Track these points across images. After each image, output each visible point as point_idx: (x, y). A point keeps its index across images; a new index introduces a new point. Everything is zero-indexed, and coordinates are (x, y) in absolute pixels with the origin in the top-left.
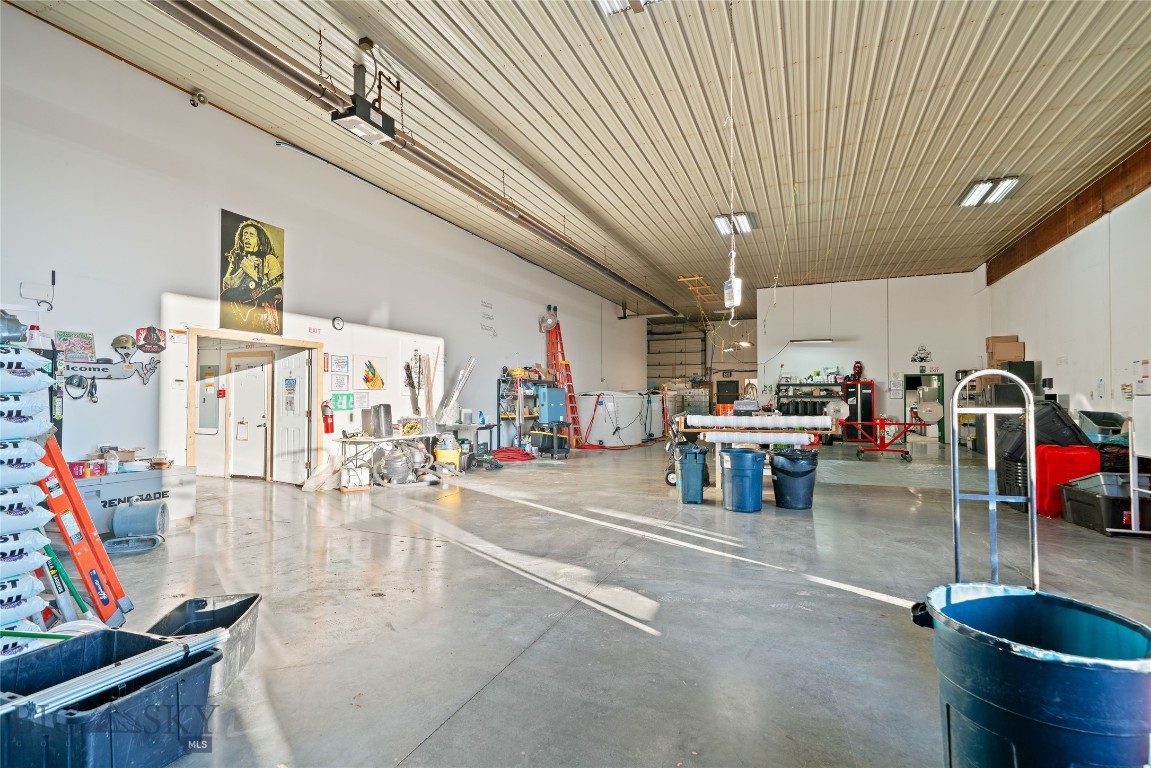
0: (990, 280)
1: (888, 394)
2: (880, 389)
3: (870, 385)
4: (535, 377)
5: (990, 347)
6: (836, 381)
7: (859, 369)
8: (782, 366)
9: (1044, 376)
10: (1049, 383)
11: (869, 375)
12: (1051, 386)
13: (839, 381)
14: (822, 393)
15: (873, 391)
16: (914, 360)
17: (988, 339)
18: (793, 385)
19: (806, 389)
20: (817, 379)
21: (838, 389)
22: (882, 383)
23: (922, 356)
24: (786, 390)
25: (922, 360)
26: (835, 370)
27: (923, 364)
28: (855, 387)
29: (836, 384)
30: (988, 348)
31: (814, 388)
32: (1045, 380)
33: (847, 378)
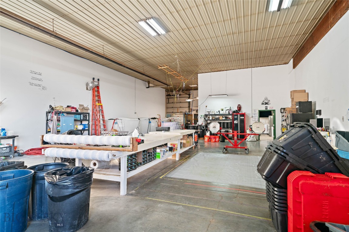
0: (294, 66)
1: (252, 119)
2: (248, 117)
3: (243, 115)
4: (74, 111)
5: (292, 96)
6: (229, 113)
7: (240, 108)
8: (206, 107)
9: (317, 109)
10: (319, 112)
11: (243, 111)
12: (320, 114)
13: (230, 113)
14: (223, 119)
15: (245, 117)
16: (263, 104)
17: (291, 92)
18: (212, 115)
19: (217, 117)
20: (221, 112)
21: (230, 117)
22: (249, 114)
23: (266, 102)
24: (209, 117)
25: (266, 103)
26: (229, 108)
27: (266, 105)
28: (237, 115)
29: (229, 114)
30: (291, 96)
31: (220, 116)
32: (317, 111)
33: (234, 112)
